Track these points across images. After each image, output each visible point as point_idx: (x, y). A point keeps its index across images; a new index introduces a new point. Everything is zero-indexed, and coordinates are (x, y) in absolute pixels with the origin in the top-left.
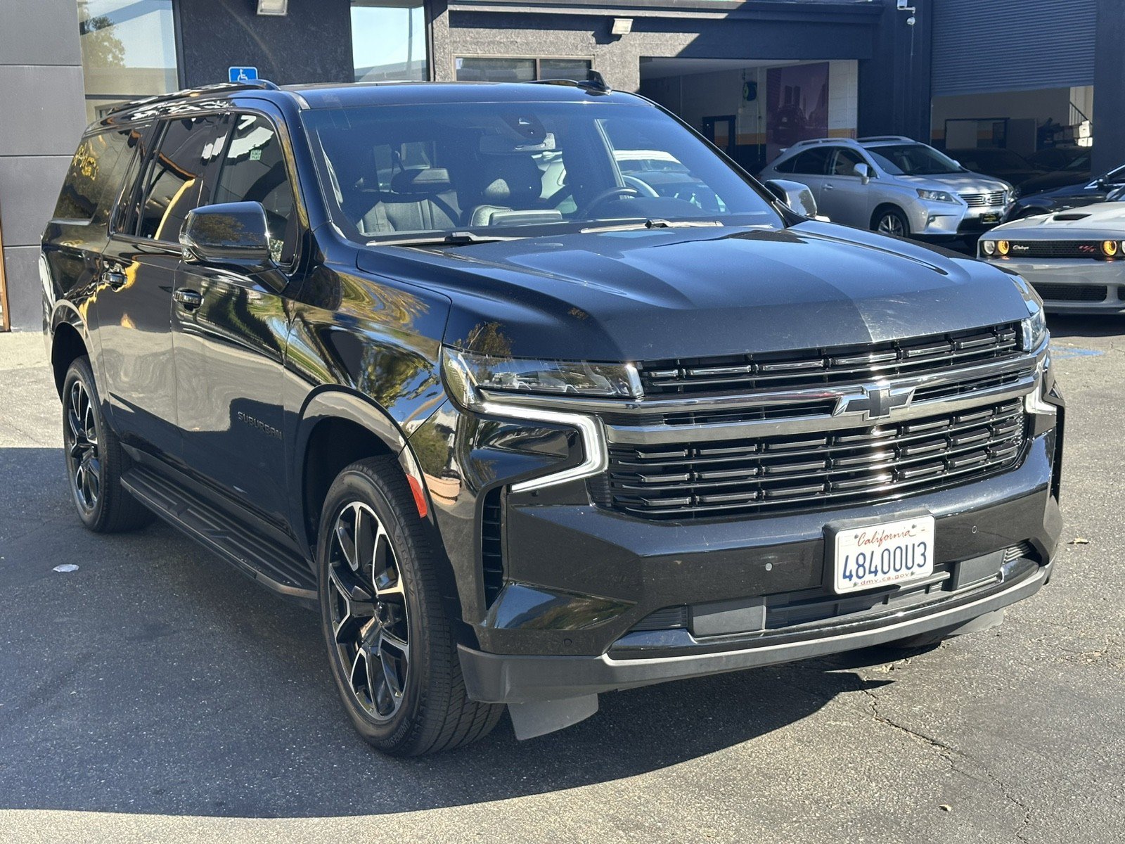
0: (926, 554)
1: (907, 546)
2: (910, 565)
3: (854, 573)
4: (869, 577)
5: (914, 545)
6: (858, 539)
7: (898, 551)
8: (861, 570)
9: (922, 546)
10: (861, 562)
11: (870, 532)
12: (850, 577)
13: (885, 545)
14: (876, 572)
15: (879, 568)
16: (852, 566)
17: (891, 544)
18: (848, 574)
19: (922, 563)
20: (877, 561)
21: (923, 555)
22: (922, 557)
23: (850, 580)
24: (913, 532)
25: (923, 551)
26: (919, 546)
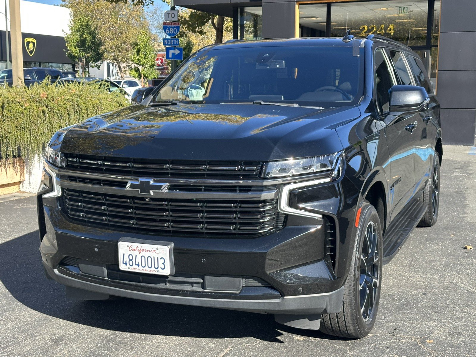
0: (165, 264)
1: (154, 257)
2: (156, 266)
3: (128, 262)
4: (134, 266)
5: (158, 258)
6: (129, 247)
7: (149, 259)
8: (131, 262)
9: (162, 259)
10: (131, 258)
11: (135, 245)
12: (126, 264)
13: (143, 253)
14: (138, 265)
15: (140, 264)
16: (126, 259)
17: (146, 254)
18: (125, 262)
19: (163, 268)
20: (139, 260)
21: (163, 264)
22: (163, 265)
23: (126, 265)
24: (157, 251)
25: (163, 262)
26: (161, 259)
